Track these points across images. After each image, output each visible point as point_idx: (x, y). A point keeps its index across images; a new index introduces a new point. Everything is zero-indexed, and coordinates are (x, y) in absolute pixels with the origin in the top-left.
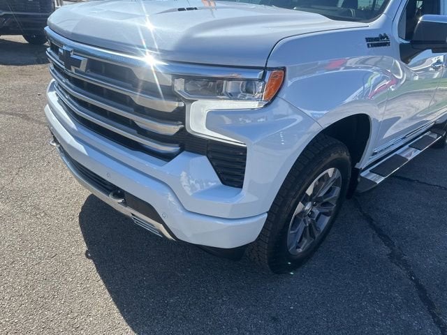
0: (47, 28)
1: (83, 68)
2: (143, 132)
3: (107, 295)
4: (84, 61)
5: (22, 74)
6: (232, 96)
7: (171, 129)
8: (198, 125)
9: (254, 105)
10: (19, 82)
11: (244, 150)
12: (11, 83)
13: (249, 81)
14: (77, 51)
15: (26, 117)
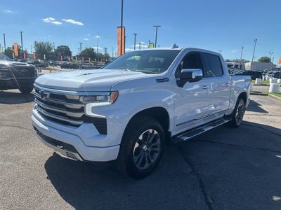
0: (34, 84)
1: (48, 97)
2: (70, 118)
3: (56, 191)
4: (48, 94)
5: (18, 108)
6: (100, 101)
7: (79, 115)
8: (89, 112)
9: (108, 103)
10: (16, 112)
11: (105, 119)
12: (12, 113)
13: (106, 96)
14: (46, 91)
15: (19, 127)
